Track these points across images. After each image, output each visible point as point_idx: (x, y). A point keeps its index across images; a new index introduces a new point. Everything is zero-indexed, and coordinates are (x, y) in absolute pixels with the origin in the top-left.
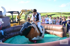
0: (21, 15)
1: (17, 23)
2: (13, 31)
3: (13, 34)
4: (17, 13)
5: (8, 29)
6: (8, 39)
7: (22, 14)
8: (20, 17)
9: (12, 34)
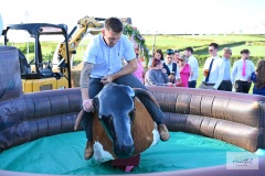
0: (78, 40)
1: (58, 76)
2: (33, 115)
3: (34, 129)
4: (60, 30)
5: (8, 106)
6: (7, 148)
7: (82, 35)
8: (74, 52)
9: (25, 126)
